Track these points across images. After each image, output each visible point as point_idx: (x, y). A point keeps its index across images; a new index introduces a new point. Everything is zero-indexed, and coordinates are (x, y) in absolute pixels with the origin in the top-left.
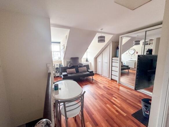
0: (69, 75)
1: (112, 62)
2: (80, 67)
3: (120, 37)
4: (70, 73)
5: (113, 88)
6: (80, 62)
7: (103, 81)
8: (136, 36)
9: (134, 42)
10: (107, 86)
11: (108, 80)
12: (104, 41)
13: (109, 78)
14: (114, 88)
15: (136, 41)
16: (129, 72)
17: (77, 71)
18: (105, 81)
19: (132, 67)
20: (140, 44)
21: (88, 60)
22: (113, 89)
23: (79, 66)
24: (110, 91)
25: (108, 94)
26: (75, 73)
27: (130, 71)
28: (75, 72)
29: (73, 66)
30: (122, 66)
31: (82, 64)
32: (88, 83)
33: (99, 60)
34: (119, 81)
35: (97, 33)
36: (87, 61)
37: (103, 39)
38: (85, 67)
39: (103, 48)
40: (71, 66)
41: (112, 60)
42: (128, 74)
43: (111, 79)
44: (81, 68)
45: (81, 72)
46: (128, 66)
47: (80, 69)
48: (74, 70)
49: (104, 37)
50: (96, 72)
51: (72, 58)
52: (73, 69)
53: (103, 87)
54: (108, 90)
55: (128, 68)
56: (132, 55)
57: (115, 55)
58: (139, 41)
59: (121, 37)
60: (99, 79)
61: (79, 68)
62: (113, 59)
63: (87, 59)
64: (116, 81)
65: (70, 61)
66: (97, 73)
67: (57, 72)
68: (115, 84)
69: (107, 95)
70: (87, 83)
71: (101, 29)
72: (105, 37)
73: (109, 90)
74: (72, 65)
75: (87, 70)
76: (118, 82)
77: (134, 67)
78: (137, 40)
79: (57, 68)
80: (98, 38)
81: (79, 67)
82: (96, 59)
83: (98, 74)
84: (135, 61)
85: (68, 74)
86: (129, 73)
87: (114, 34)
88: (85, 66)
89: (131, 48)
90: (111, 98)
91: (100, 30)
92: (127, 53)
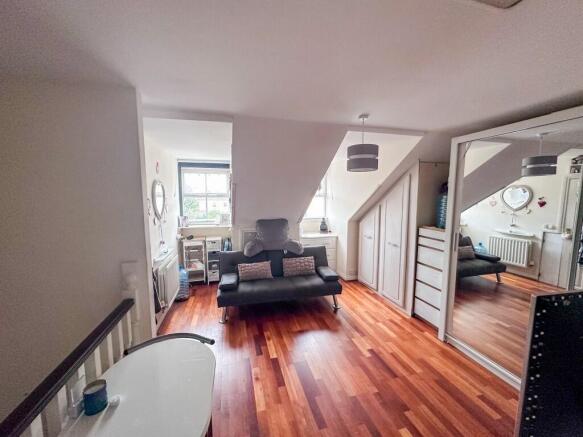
0: (243, 288)
1: (418, 245)
2: (292, 255)
3: (455, 142)
4: (248, 278)
5: (414, 366)
6: (290, 235)
7: (378, 321)
8: (538, 135)
9: (524, 162)
10: (387, 349)
11: (398, 319)
12: (372, 164)
13: (404, 306)
14: (418, 370)
15: (535, 160)
16: (499, 284)
17: (278, 272)
18: (384, 323)
19: (514, 263)
20: (558, 170)
21: (330, 225)
22: (412, 372)
23: (286, 252)
24: (393, 383)
25: (384, 404)
26: (269, 280)
27: (505, 278)
28: (270, 275)
29: (263, 252)
30: (461, 259)
31: (296, 245)
32: (314, 324)
33: (368, 229)
34: (446, 332)
35: (349, 132)
36: (324, 229)
37: (371, 156)
38: (311, 258)
39: (380, 187)
40: (253, 254)
41: (418, 236)
42: (494, 293)
43: (414, 315)
44: (293, 260)
45: (291, 278)
46: (499, 259)
47: (290, 265)
48: (264, 267)
49: (374, 149)
50: (356, 273)
51: (262, 223)
52: (260, 264)
53: (368, 355)
54: (387, 375)
55: (495, 265)
56: (517, 213)
57: (432, 218)
58: (554, 160)
59: (459, 145)
60: (361, 310)
61: (285, 261)
62: (423, 231)
63: (324, 223)
64: (435, 330)
65: (254, 230)
66: (360, 278)
67: (214, 266)
68: (425, 344)
69: (376, 403)
70: (306, 326)
71: (360, 117)
72: (377, 147)
73: (395, 376)
74: (259, 250)
75: (316, 267)
76: (441, 336)
77: (524, 265)
78: (540, 154)
79: (213, 254)
80: (349, 155)
81: (285, 256)
82: (356, 222)
83: (363, 285)
84: (533, 237)
85: (243, 281)
86: (501, 288)
87: (426, 132)
88: (308, 252)
89: (516, 183)
90: (394, 428)
91: (356, 120)
92: (494, 204)
